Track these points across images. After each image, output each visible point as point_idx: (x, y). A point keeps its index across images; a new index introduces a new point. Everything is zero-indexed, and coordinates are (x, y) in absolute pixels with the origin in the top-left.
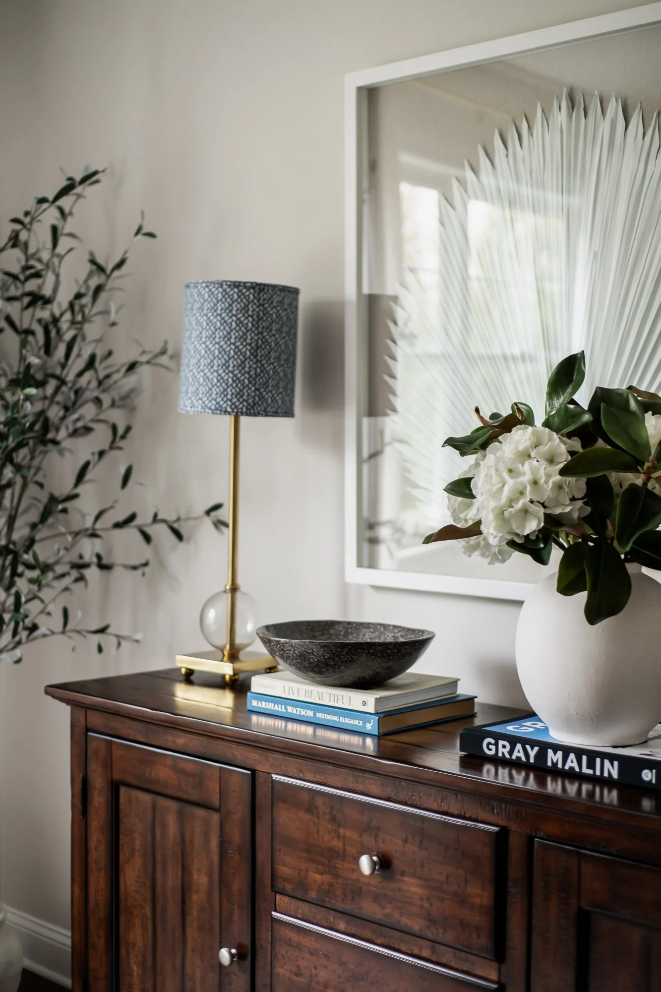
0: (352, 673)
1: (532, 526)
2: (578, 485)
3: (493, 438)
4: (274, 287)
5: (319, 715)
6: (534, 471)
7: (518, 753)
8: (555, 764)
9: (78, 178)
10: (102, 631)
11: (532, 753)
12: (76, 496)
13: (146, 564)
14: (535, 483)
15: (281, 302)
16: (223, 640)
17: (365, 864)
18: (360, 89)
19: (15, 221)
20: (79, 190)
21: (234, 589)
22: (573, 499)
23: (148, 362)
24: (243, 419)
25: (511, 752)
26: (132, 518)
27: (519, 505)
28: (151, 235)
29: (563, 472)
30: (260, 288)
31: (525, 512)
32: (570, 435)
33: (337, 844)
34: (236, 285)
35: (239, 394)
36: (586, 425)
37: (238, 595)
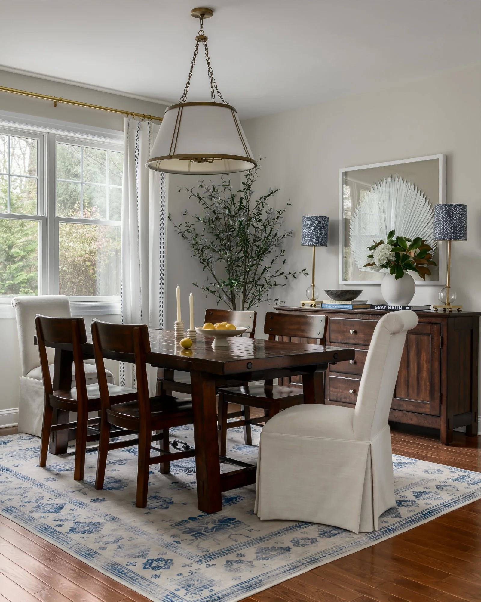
0: (346, 297)
1: (385, 262)
2: (394, 254)
3: (377, 246)
4: (324, 217)
5: (339, 306)
6: (385, 251)
7: (382, 308)
8: (389, 309)
9: (273, 191)
10: (277, 300)
11: (385, 307)
12: (271, 267)
13: (286, 285)
14: (386, 254)
15: (326, 220)
16: (311, 298)
17: (351, 331)
18: (343, 172)
19: (257, 201)
20: (273, 194)
21: (314, 286)
22: (393, 257)
23: (287, 235)
24: (316, 247)
25: (381, 308)
26: (283, 273)
27: (383, 258)
28: (291, 205)
29: (391, 251)
30: (321, 217)
31: (384, 259)
32: (392, 245)
33: (345, 329)
34: (316, 216)
35: (317, 241)
36: (395, 243)
37: (315, 287)
